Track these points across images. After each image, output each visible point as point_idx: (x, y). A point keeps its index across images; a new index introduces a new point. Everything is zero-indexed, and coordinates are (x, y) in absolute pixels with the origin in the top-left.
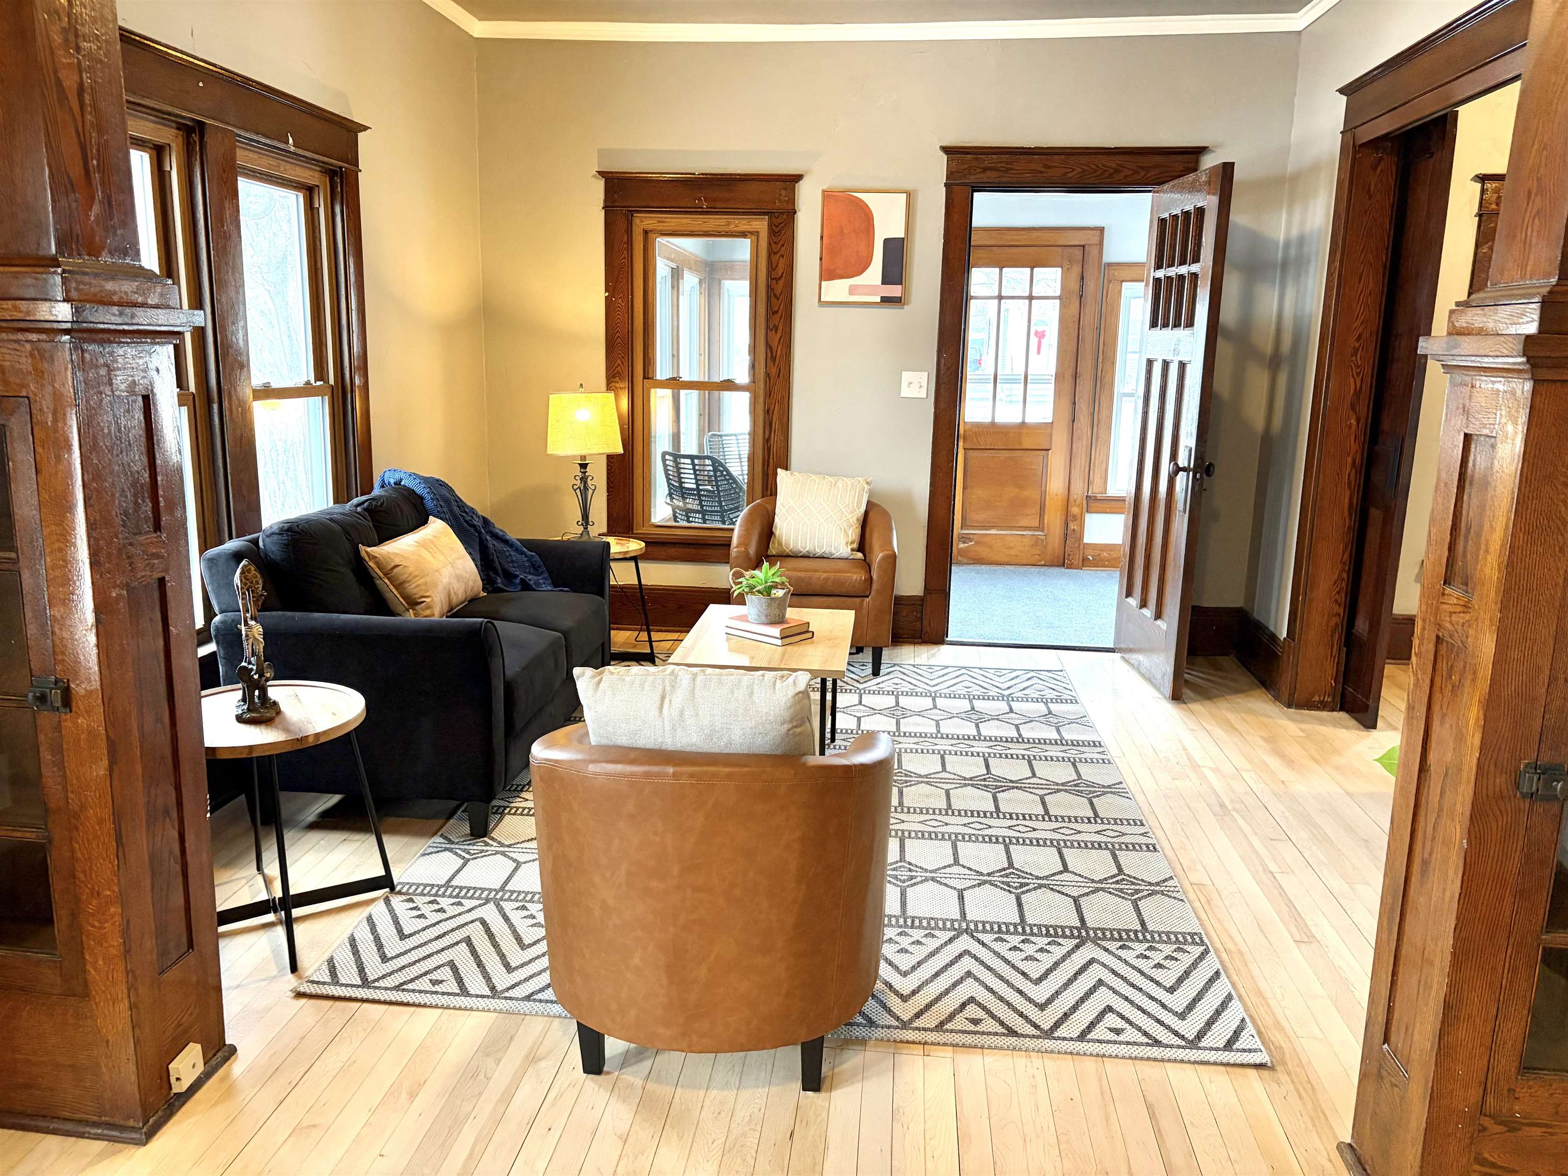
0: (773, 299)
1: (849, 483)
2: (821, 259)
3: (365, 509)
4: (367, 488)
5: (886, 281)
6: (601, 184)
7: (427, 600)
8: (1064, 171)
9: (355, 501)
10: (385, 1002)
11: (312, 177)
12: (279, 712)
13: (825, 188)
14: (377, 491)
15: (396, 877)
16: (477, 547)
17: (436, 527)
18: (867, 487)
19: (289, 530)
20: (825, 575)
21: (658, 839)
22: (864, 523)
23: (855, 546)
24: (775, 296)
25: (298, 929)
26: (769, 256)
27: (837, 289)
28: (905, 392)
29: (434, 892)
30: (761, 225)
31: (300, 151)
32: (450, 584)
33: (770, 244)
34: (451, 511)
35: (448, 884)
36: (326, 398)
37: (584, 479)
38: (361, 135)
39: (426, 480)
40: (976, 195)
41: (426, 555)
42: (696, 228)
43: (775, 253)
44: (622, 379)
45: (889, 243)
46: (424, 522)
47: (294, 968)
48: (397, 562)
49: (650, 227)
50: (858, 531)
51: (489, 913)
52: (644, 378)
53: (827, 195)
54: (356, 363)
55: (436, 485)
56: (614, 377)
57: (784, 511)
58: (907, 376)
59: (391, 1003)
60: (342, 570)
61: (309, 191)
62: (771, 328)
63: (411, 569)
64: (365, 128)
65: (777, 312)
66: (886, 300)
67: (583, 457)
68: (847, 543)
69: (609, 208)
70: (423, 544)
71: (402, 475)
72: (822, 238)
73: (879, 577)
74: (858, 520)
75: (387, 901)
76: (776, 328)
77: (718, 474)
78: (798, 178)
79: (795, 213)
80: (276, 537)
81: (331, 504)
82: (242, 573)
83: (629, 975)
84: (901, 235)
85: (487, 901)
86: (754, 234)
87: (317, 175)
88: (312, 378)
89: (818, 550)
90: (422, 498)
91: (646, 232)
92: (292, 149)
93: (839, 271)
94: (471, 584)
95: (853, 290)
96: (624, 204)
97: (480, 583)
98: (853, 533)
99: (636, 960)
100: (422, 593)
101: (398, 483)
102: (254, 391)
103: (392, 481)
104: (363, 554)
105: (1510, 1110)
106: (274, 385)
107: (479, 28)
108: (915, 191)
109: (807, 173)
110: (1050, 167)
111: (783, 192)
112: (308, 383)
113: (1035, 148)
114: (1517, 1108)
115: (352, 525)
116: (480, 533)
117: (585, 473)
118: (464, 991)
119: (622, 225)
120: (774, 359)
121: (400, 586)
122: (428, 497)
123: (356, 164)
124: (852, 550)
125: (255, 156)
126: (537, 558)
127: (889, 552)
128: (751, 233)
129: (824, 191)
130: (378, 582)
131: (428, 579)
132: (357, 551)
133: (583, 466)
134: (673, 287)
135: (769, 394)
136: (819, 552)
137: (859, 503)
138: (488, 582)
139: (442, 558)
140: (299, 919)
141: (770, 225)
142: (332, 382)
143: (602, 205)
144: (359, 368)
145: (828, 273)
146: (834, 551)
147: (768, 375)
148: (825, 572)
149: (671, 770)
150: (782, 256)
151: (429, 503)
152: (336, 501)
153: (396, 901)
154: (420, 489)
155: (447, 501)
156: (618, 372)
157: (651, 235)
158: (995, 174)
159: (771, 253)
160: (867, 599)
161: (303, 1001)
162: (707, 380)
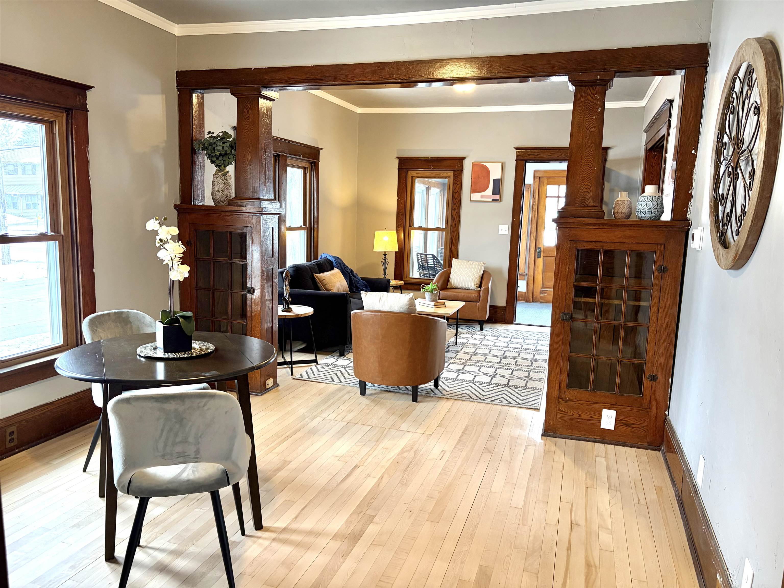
0: (454, 200)
1: (477, 264)
2: (471, 186)
3: (316, 264)
4: (317, 258)
5: (494, 193)
6: (397, 161)
7: (332, 290)
8: (558, 155)
9: (313, 261)
10: (314, 382)
11: (306, 164)
12: (292, 310)
13: (473, 161)
14: (319, 259)
15: (318, 362)
16: (348, 278)
17: (336, 270)
18: (483, 265)
19: (295, 266)
20: (464, 294)
21: (377, 330)
22: (482, 278)
23: (478, 285)
24: (455, 198)
25: (293, 369)
26: (453, 185)
27: (477, 196)
28: (500, 232)
29: (328, 365)
30: (451, 174)
31: (303, 158)
32: (338, 287)
33: (453, 181)
34: (340, 266)
35: (332, 364)
36: (306, 231)
37: (385, 260)
38: (320, 151)
39: (334, 257)
40: (527, 163)
41: (332, 277)
42: (429, 176)
43: (455, 184)
44: (401, 227)
45: (495, 180)
46: (332, 269)
47: (292, 375)
48: (324, 278)
49: (413, 175)
50: (479, 280)
51: (343, 370)
52: (409, 226)
53: (474, 164)
54: (315, 220)
55: (337, 259)
56: (399, 226)
57: (453, 273)
58: (501, 227)
59: (316, 382)
60: (308, 279)
61: (305, 169)
62: (454, 210)
63: (328, 281)
64: (322, 149)
65: (455, 204)
66: (494, 200)
67: (385, 252)
68: (474, 284)
69: (400, 169)
70: (332, 275)
71: (327, 255)
72: (472, 179)
73: (482, 295)
74: (479, 276)
75: (316, 366)
76: (455, 209)
77: (435, 260)
78: (463, 158)
79: (463, 170)
80: (292, 268)
81: (305, 262)
82: (286, 273)
83: (370, 364)
84: (500, 177)
85: (342, 367)
86: (449, 177)
87: (307, 164)
88: (302, 225)
89: (464, 286)
90: (332, 262)
91: (412, 177)
92: (301, 158)
93: (477, 190)
94: (345, 288)
95: (482, 197)
96: (405, 168)
97: (348, 289)
98: (477, 281)
99: (372, 360)
100: (330, 288)
101: (326, 258)
102: (287, 228)
103: (324, 257)
104: (315, 276)
105: (565, 397)
106: (292, 227)
107: (359, 110)
108: (505, 163)
109: (467, 156)
110: (553, 154)
111: (459, 163)
112: (301, 226)
113: (547, 148)
114: (567, 396)
115: (311, 267)
116: (349, 274)
117: (385, 258)
118: (333, 381)
119: (404, 174)
120: (454, 220)
121: (324, 286)
122: (334, 262)
123: (319, 160)
124: (476, 287)
125: (291, 161)
126: (366, 283)
127: (486, 287)
128: (448, 177)
129: (473, 163)
130: (318, 284)
131: (332, 284)
132: (313, 275)
133: (385, 255)
134: (427, 194)
135: (452, 232)
136: (465, 287)
137: (480, 270)
138: (351, 289)
139: (337, 279)
140: (294, 367)
141: (454, 174)
142: (308, 226)
143: (397, 168)
144: (316, 222)
145: (474, 191)
146: (470, 287)
147: (451, 226)
148: (464, 293)
149: (380, 314)
150: (458, 185)
151: (335, 264)
152: (307, 261)
153: (317, 366)
154: (332, 260)
155: (340, 264)
156: (400, 224)
157: (414, 178)
158: (533, 156)
159: (454, 184)
160: (478, 303)
161: (294, 380)
162: (426, 227)
